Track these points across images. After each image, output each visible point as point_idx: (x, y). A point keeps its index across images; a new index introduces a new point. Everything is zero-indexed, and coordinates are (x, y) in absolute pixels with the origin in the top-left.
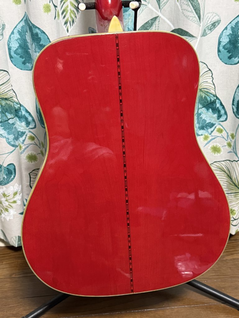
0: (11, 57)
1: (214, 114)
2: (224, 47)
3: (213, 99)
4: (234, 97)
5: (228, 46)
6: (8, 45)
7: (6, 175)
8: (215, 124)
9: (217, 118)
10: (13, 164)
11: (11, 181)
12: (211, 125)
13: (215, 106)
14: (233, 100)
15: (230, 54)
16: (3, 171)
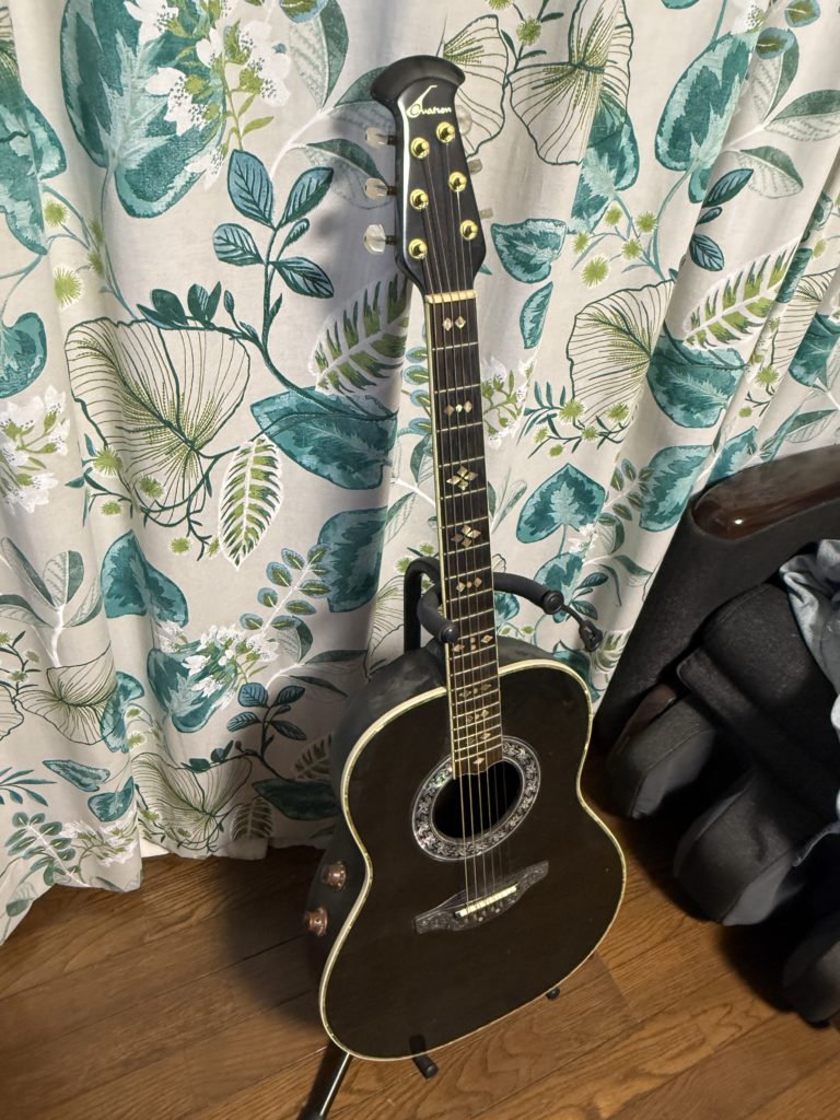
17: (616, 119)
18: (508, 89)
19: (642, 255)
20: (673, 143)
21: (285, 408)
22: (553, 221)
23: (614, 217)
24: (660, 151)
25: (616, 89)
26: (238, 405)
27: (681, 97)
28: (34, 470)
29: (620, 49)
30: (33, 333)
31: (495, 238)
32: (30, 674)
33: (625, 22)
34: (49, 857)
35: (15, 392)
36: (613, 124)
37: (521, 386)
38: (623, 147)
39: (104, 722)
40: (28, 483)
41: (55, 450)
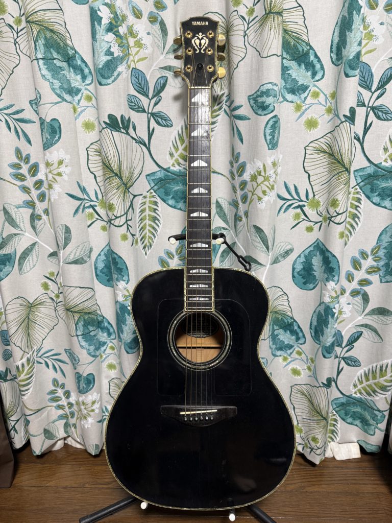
0: (97, 275)
1: (292, 336)
2: (298, 273)
3: (290, 321)
4: (311, 321)
5: (302, 272)
6: (95, 265)
7: (86, 384)
8: (294, 346)
9: (295, 340)
10: (92, 374)
11: (90, 390)
12: (291, 347)
13: (292, 327)
14: (311, 325)
15: (305, 280)
16: (83, 380)
17: (304, 47)
18: (246, 37)
19: (333, 111)
20: (337, 55)
21: (159, 178)
22: (271, 83)
23: (316, 95)
24: (333, 60)
25: (301, 34)
26: (140, 174)
27: (337, 33)
28: (53, 182)
29: (298, 16)
30: (56, 126)
31: (249, 102)
32: (61, 295)
33: (298, 5)
34: (67, 415)
35: (49, 148)
36: (303, 50)
37: (270, 172)
38: (312, 61)
39: (78, 326)
40: (52, 188)
41: (61, 176)
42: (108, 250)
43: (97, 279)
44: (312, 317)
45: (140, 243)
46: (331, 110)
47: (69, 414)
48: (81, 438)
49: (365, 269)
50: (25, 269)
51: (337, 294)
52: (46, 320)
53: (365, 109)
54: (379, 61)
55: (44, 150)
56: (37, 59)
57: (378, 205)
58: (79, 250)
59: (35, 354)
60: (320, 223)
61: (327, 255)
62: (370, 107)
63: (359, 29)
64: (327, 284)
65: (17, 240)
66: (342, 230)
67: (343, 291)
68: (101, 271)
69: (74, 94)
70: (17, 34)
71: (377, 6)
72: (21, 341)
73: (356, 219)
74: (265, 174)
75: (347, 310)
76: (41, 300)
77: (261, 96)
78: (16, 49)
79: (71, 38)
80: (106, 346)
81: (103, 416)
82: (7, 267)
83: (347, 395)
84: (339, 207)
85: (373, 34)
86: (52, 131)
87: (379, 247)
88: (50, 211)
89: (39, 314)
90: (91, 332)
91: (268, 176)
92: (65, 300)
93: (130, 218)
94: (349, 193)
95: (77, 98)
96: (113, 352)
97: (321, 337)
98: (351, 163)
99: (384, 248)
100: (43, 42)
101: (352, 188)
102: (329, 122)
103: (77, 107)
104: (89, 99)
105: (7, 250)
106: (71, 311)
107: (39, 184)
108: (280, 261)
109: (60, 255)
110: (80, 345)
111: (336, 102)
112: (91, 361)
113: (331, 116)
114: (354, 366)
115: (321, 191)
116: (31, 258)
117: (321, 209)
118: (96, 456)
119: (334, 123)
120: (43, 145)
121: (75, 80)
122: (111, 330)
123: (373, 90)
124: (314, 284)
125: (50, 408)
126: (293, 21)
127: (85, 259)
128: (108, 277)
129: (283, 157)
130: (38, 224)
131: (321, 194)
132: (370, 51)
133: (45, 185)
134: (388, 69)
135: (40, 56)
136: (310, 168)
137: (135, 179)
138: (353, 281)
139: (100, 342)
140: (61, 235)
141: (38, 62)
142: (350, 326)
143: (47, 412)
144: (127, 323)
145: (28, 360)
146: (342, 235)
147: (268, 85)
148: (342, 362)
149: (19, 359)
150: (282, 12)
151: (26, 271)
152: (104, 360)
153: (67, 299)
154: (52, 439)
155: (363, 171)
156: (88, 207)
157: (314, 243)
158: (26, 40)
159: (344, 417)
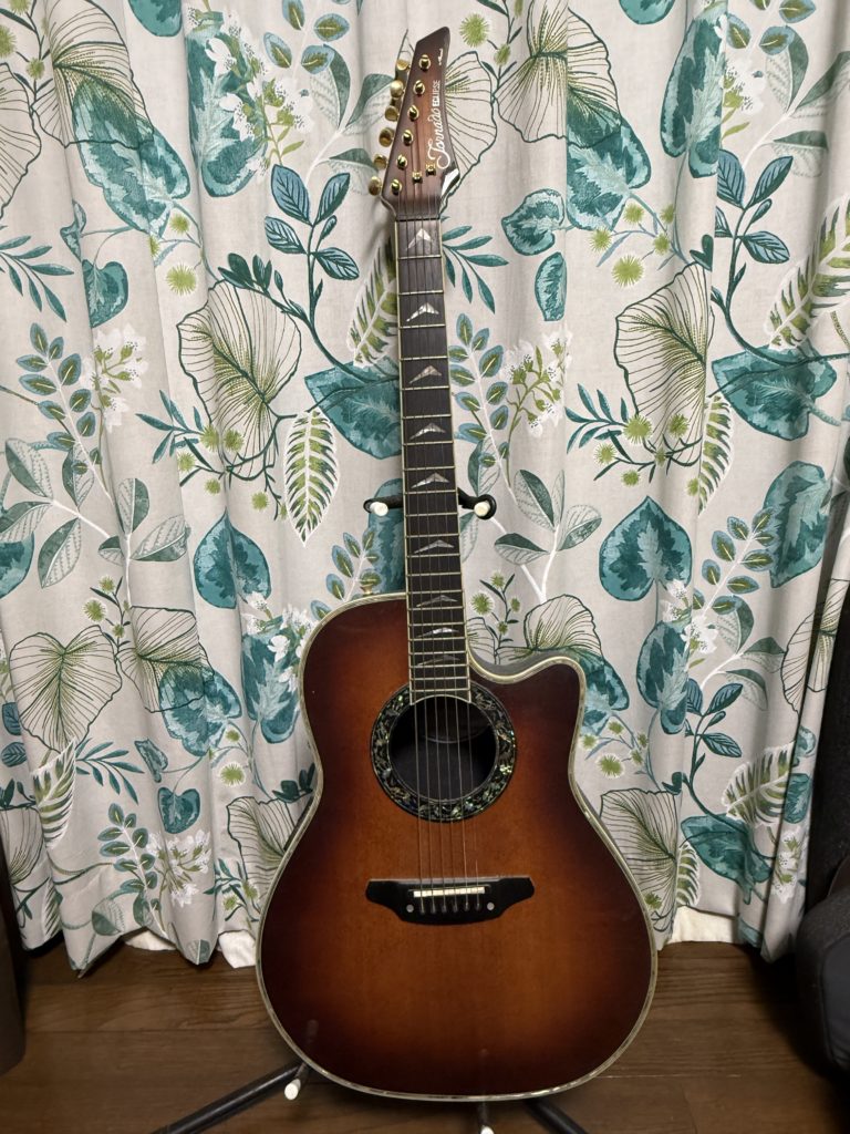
0: (199, 585)
1: (602, 694)
2: (611, 567)
3: (597, 665)
4: (639, 662)
5: (619, 565)
6: (195, 565)
7: (181, 813)
8: (605, 714)
9: (607, 702)
10: (194, 791)
11: (190, 824)
12: (599, 716)
13: (602, 677)
14: (638, 669)
15: (625, 581)
16: (175, 803)
17: (609, 121)
18: (495, 105)
19: (670, 246)
20: (675, 135)
21: (333, 384)
22: (545, 190)
23: (635, 215)
24: (668, 145)
25: (602, 95)
26: (293, 373)
27: (673, 93)
28: (112, 391)
29: (596, 62)
30: (118, 278)
31: (505, 230)
32: (126, 628)
33: (596, 40)
34: (140, 882)
35: (102, 322)
36: (608, 126)
37: (551, 363)
38: (626, 147)
39: (163, 690)
40: (108, 404)
41: (129, 379)
42: (222, 532)
43: (200, 592)
44: (641, 653)
45: (290, 515)
46: (666, 242)
47: (144, 882)
48: (171, 929)
49: (742, 557)
50: (53, 576)
51: (687, 605)
52: (95, 682)
53: (730, 240)
54: (755, 148)
55: (92, 327)
56: (78, 142)
57: (765, 430)
58: (164, 532)
59: (74, 752)
60: (652, 466)
61: (666, 528)
62: (740, 237)
63: (717, 83)
64: (669, 585)
65: (35, 515)
66: (693, 478)
67: (698, 602)
68: (208, 576)
69: (150, 216)
70: (35, 93)
71: (747, 41)
72: (44, 727)
73: (720, 458)
74: (541, 368)
75: (708, 638)
76: (86, 639)
77: (527, 217)
78: (33, 125)
79: (143, 103)
80: (220, 732)
81: (216, 881)
82: (14, 570)
83: (716, 813)
84: (688, 432)
85: (741, 94)
86: (109, 288)
87: (768, 514)
88: (102, 454)
89: (81, 670)
90: (190, 702)
91: (545, 373)
92: (135, 639)
93: (271, 463)
94: (705, 406)
95: (156, 224)
96: (235, 744)
97: (658, 691)
98: (707, 345)
99: (777, 517)
100: (90, 107)
101: (710, 396)
102: (662, 266)
103: (157, 241)
104: (181, 225)
105: (13, 536)
106: (150, 660)
107: (80, 399)
108: (574, 545)
109: (126, 544)
110: (169, 731)
111: (676, 226)
112: (192, 763)
113: (667, 254)
114: (726, 755)
115: (651, 402)
116: (64, 553)
117: (651, 437)
118: (203, 967)
119: (673, 267)
120: (90, 317)
121: (154, 186)
122: (231, 698)
123: (745, 204)
124: (642, 587)
125: (104, 867)
126: (587, 70)
127: (177, 550)
128: (223, 588)
129: (574, 337)
130: (80, 481)
131: (650, 409)
132: (736, 129)
133: (94, 400)
134: (774, 162)
135: (83, 135)
136: (626, 359)
137: (281, 383)
138: (717, 581)
139: (207, 724)
140: (129, 501)
141: (79, 148)
142: (715, 671)
143: (98, 876)
144: (266, 679)
145: (59, 766)
146: (694, 487)
147: (540, 195)
148: (702, 744)
149: (40, 765)
150: (565, 52)
151: (53, 580)
152: (217, 761)
153: (140, 635)
154: (109, 934)
155: (730, 363)
156: (182, 444)
157: (641, 506)
158: (54, 106)
159: (710, 859)
